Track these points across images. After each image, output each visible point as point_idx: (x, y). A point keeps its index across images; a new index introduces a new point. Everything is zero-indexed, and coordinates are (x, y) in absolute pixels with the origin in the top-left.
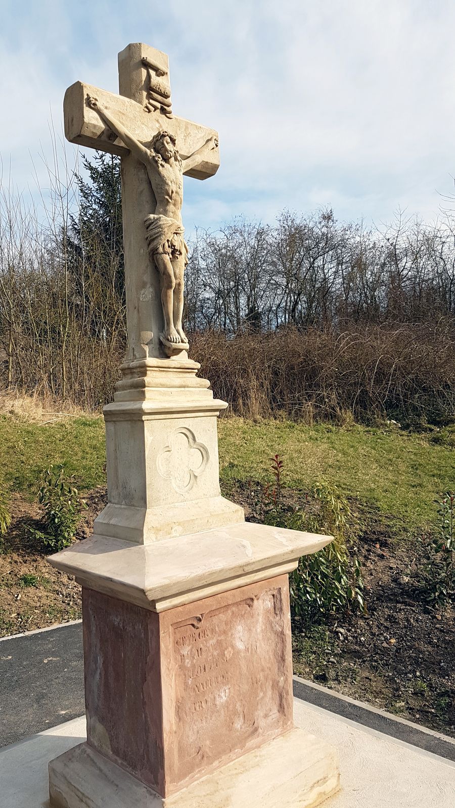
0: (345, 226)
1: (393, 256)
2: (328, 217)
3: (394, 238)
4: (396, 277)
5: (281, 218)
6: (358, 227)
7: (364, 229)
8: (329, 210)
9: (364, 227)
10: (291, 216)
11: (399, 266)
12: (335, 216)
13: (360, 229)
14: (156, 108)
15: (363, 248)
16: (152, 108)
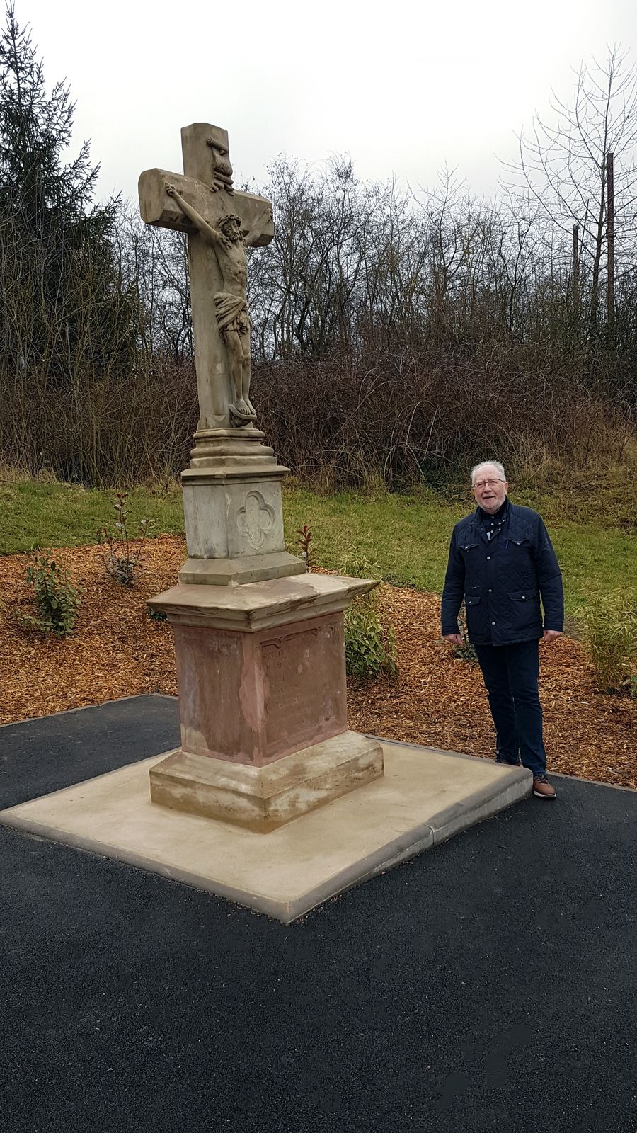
0: (370, 188)
1: (437, 241)
2: (345, 175)
3: (439, 214)
4: (442, 275)
5: (274, 170)
6: (388, 191)
7: (396, 197)
8: (347, 162)
9: (396, 193)
10: (290, 168)
11: (446, 258)
12: (356, 173)
13: (390, 195)
14: (220, 188)
15: (395, 227)
16: (217, 188)
